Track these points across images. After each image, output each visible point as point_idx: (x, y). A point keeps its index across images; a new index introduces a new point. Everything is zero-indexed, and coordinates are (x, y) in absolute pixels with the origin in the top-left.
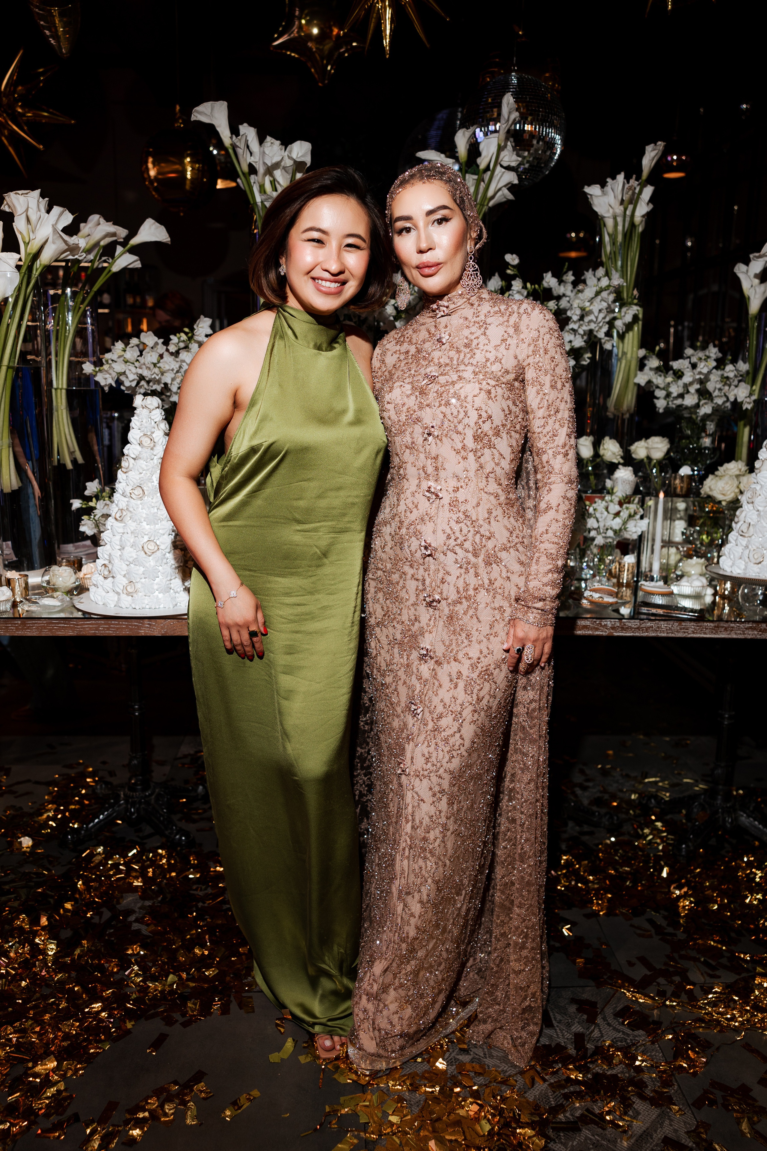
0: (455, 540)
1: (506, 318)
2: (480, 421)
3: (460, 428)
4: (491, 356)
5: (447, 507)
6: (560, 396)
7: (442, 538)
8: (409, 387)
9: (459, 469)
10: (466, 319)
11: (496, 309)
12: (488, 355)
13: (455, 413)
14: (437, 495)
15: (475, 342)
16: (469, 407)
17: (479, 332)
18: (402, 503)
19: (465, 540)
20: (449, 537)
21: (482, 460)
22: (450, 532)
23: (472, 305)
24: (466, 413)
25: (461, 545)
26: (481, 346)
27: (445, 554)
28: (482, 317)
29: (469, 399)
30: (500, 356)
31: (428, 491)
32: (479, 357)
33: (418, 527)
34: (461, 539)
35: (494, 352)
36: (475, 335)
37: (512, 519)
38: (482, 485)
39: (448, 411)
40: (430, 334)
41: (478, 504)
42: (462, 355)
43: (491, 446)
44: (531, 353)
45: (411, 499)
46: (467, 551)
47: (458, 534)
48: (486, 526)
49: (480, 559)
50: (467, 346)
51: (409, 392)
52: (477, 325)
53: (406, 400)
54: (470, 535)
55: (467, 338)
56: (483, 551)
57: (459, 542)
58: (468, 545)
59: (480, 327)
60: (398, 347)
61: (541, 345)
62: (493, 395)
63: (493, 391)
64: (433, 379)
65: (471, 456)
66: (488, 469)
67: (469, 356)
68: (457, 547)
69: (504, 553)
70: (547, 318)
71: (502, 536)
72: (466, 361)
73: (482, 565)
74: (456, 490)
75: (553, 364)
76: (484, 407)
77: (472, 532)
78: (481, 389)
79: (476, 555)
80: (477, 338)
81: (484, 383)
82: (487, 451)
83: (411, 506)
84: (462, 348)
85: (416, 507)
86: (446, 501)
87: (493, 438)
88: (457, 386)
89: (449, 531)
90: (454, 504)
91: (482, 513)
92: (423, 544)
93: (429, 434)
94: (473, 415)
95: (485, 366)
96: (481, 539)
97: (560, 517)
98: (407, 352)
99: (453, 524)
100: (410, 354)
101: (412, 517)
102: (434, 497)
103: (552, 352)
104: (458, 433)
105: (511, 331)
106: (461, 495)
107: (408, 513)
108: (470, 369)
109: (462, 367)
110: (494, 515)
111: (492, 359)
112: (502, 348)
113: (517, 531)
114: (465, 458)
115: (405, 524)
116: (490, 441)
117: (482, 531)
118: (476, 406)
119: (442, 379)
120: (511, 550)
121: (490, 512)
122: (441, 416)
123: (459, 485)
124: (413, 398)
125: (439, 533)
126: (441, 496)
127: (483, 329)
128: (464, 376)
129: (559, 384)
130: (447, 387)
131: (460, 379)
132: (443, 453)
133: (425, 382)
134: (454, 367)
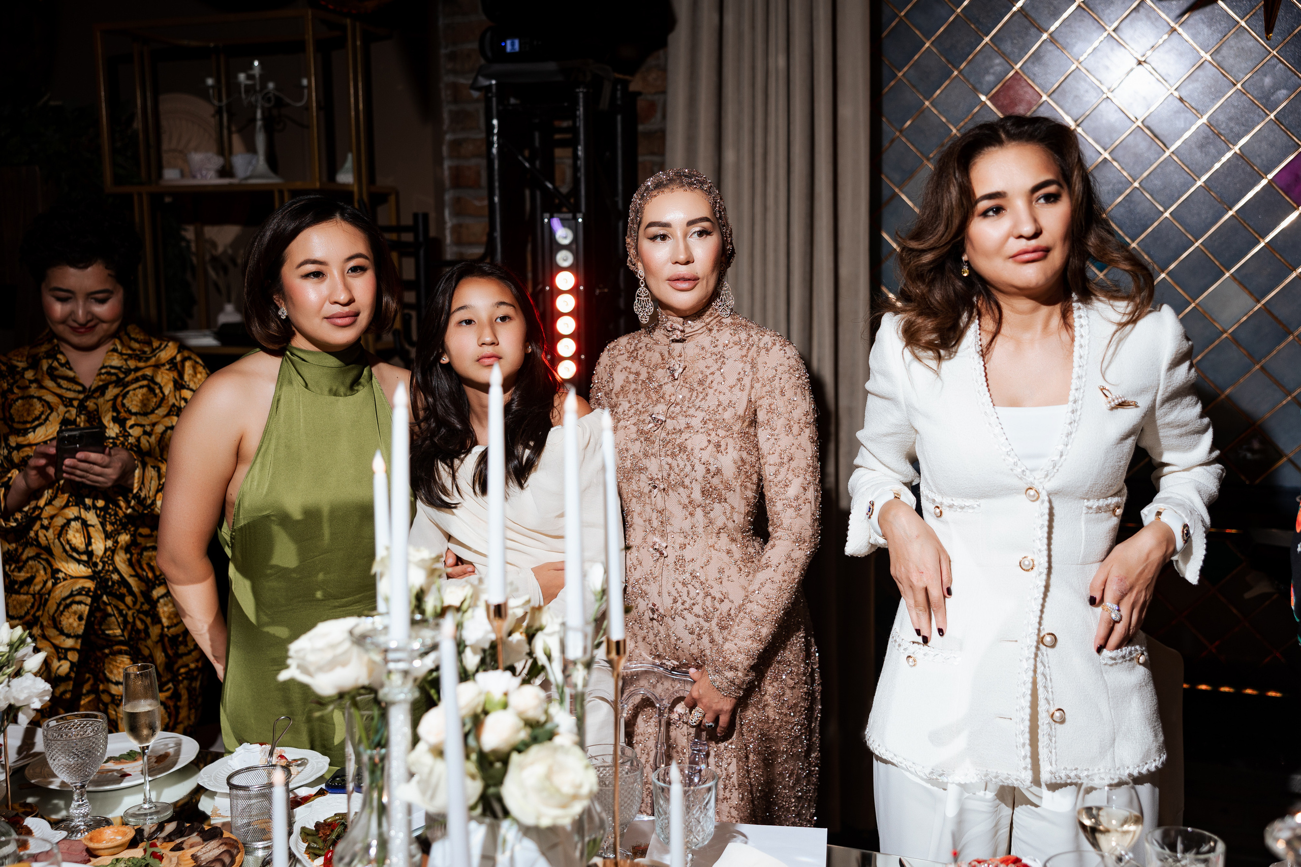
0: (683, 604)
1: (744, 351)
2: (709, 476)
3: (687, 481)
4: (724, 400)
5: (672, 566)
6: (796, 443)
7: (668, 601)
8: (634, 429)
9: (686, 525)
10: (703, 348)
11: (736, 338)
12: (722, 397)
13: (682, 466)
14: (661, 554)
15: (710, 378)
16: (696, 461)
17: (715, 367)
19: (694, 604)
20: (675, 601)
21: (712, 515)
22: (677, 595)
23: (710, 330)
24: (693, 467)
25: (690, 610)
26: (714, 385)
27: (673, 619)
28: (720, 348)
29: (696, 451)
30: (734, 399)
31: (652, 548)
32: (712, 402)
33: (644, 587)
34: (689, 602)
35: (728, 394)
36: (712, 370)
38: (711, 542)
39: (674, 464)
40: (663, 359)
41: (707, 564)
42: (695, 394)
43: (722, 499)
44: (764, 394)
45: (635, 554)
46: (698, 616)
47: (685, 598)
48: (716, 586)
49: (714, 622)
50: (701, 383)
51: (634, 436)
52: (713, 357)
53: (630, 445)
54: (699, 599)
55: (702, 372)
56: (717, 614)
57: (687, 605)
58: (697, 609)
59: (717, 360)
60: (629, 364)
61: (777, 385)
62: (722, 448)
63: (723, 444)
64: (659, 423)
65: (699, 512)
66: (719, 523)
67: (701, 396)
68: (685, 612)
70: (788, 355)
71: (737, 597)
72: (698, 403)
73: (716, 629)
74: (683, 547)
75: (790, 407)
76: (711, 460)
77: (702, 595)
78: (709, 441)
79: (707, 619)
80: (713, 373)
81: (713, 433)
82: (716, 505)
83: (636, 562)
84: (695, 385)
85: (642, 564)
86: (671, 560)
87: (723, 492)
88: (684, 436)
89: (675, 594)
90: (680, 561)
91: (712, 572)
92: (650, 605)
93: (655, 487)
94: (701, 470)
95: (715, 412)
97: (778, 577)
99: (679, 586)
101: (638, 575)
102: (658, 554)
103: (789, 393)
104: (685, 487)
105: (748, 368)
106: (688, 554)
107: (634, 570)
108: (700, 415)
109: (692, 411)
110: (726, 574)
111: (725, 403)
112: (736, 390)
114: (691, 514)
115: (631, 583)
116: (720, 495)
117: (712, 592)
118: (703, 461)
119: (670, 424)
121: (721, 571)
122: (667, 467)
123: (687, 541)
124: (638, 443)
125: (665, 595)
126: (665, 554)
127: (719, 363)
128: (693, 424)
129: (796, 429)
130: (674, 436)
131: (688, 426)
132: (669, 507)
133: (651, 425)
134: (684, 409)
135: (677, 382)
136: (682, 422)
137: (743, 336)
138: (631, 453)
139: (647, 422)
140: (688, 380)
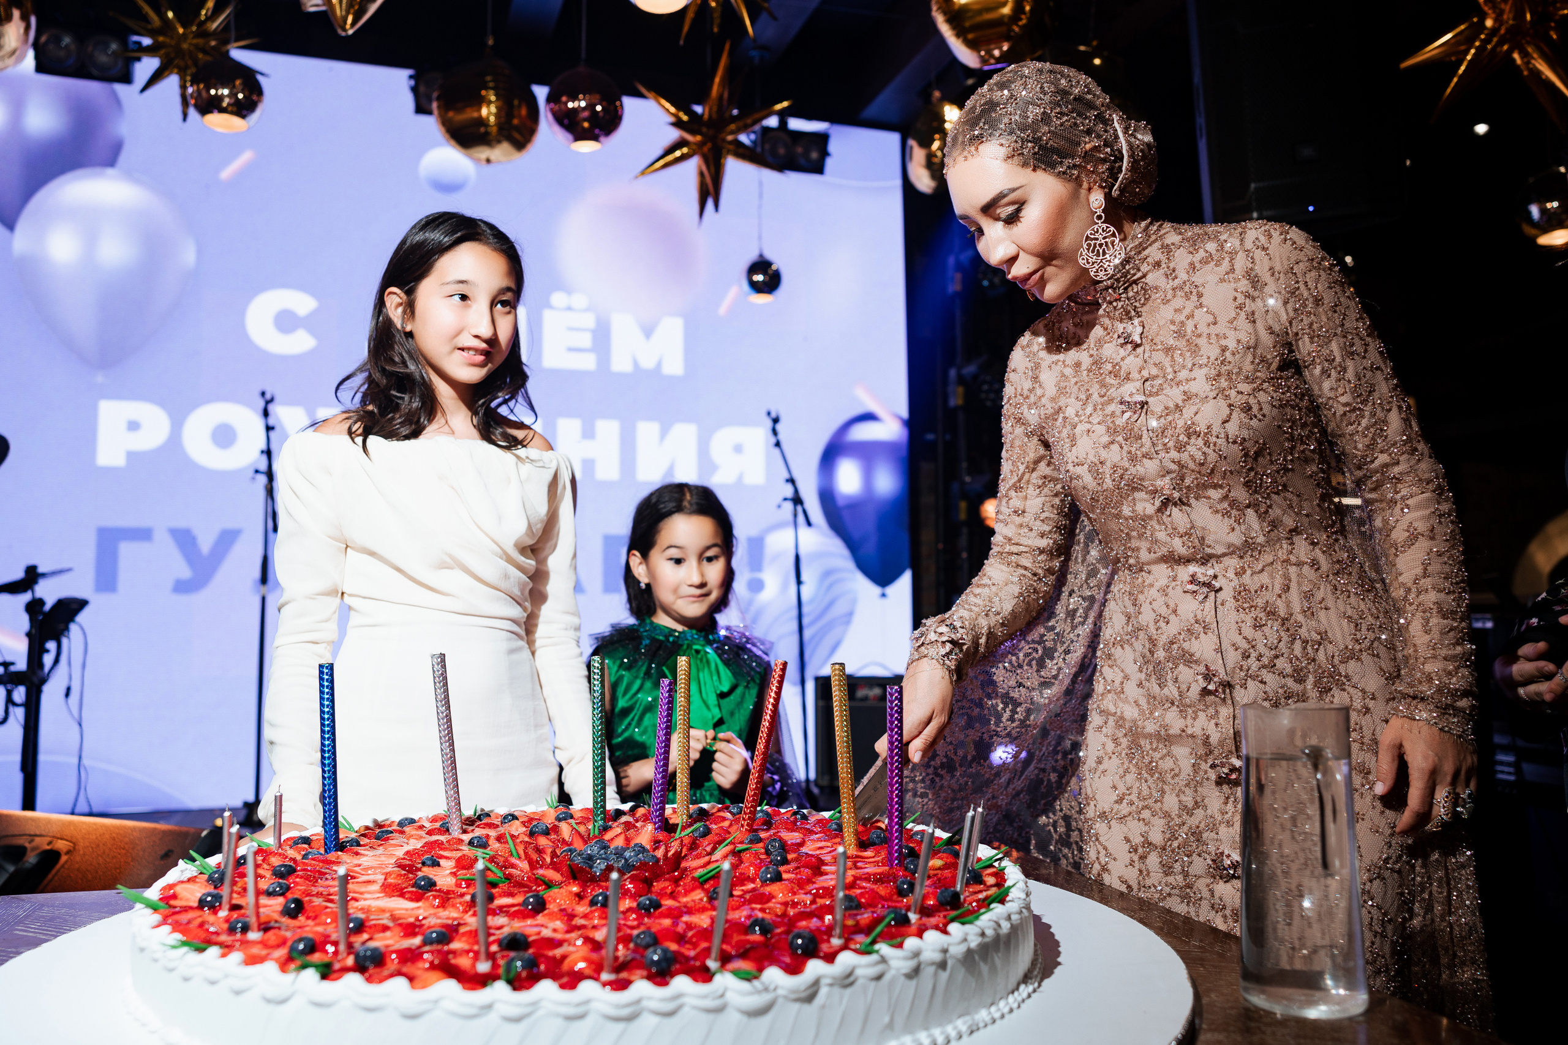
0: (1258, 659)
1: (1226, 264)
5: (1231, 603)
7: (1233, 657)
8: (1101, 429)
11: (1201, 254)
14: (1209, 588)
15: (1190, 325)
17: (1190, 305)
18: (1146, 608)
19: (1277, 657)
20: (1246, 656)
22: (1246, 646)
23: (1156, 264)
25: (1270, 666)
29: (1216, 429)
31: (1191, 582)
33: (1186, 645)
34: (1268, 654)
35: (1231, 334)
36: (1186, 312)
37: (1353, 599)
40: (1107, 330)
41: (1287, 589)
43: (1278, 489)
44: (1292, 314)
45: (1161, 600)
46: (1282, 675)
47: (1260, 648)
48: (1308, 623)
49: (1309, 684)
50: (1178, 335)
51: (1106, 439)
52: (1179, 293)
55: (1173, 322)
56: (1312, 668)
57: (1265, 661)
58: (1281, 663)
59: (1187, 296)
64: (1139, 409)
65: (1250, 515)
66: (1287, 525)
67: (1188, 352)
68: (1264, 671)
69: (1352, 664)
71: (1340, 633)
72: (1187, 363)
73: (1315, 693)
74: (1240, 572)
76: (1246, 433)
77: (1285, 639)
78: (1230, 405)
79: (1300, 681)
81: (1233, 393)
83: (1164, 611)
84: (1172, 342)
85: (1175, 611)
86: (1226, 595)
87: (1278, 476)
88: (1188, 412)
89: (1244, 645)
90: (1242, 597)
91: (1295, 602)
92: (1200, 671)
93: (1166, 501)
95: (1222, 365)
96: (1305, 648)
98: (1078, 365)
99: (1248, 631)
100: (1084, 367)
101: (1171, 630)
102: (1204, 591)
106: (1252, 578)
107: (1162, 624)
108: (1200, 375)
109: (1184, 375)
110: (1317, 599)
111: (1231, 347)
113: (1371, 620)
114: (1240, 521)
115: (1160, 644)
119: (1155, 404)
120: (1364, 656)
121: (1308, 596)
124: (1115, 447)
125: (1227, 649)
126: (1216, 587)
127: (1193, 298)
128: (1194, 390)
129: (1358, 347)
130: (1170, 418)
131: (1188, 397)
132: (1199, 523)
133: (1127, 415)
134: (1170, 377)
135: (1140, 350)
136: (1175, 395)
137: (1211, 246)
138: (1109, 464)
139: (1118, 413)
140: (1156, 340)
